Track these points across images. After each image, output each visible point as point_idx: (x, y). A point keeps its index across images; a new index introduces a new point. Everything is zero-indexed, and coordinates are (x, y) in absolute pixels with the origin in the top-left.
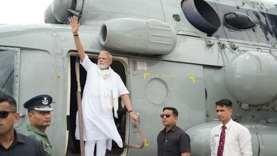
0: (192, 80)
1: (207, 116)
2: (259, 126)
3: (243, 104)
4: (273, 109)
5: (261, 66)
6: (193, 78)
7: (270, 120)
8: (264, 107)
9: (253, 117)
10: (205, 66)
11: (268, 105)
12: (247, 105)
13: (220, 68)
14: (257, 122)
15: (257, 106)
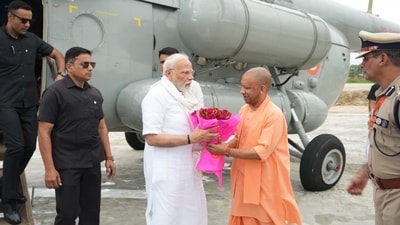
0: (137, 22)
1: (154, 70)
2: (216, 86)
3: (200, 59)
4: (234, 66)
5: (223, 9)
6: (139, 20)
7: (229, 80)
8: (223, 62)
9: (211, 74)
10: (155, 5)
11: (228, 59)
12: (204, 60)
13: (174, 9)
14: (215, 81)
15: (216, 60)
